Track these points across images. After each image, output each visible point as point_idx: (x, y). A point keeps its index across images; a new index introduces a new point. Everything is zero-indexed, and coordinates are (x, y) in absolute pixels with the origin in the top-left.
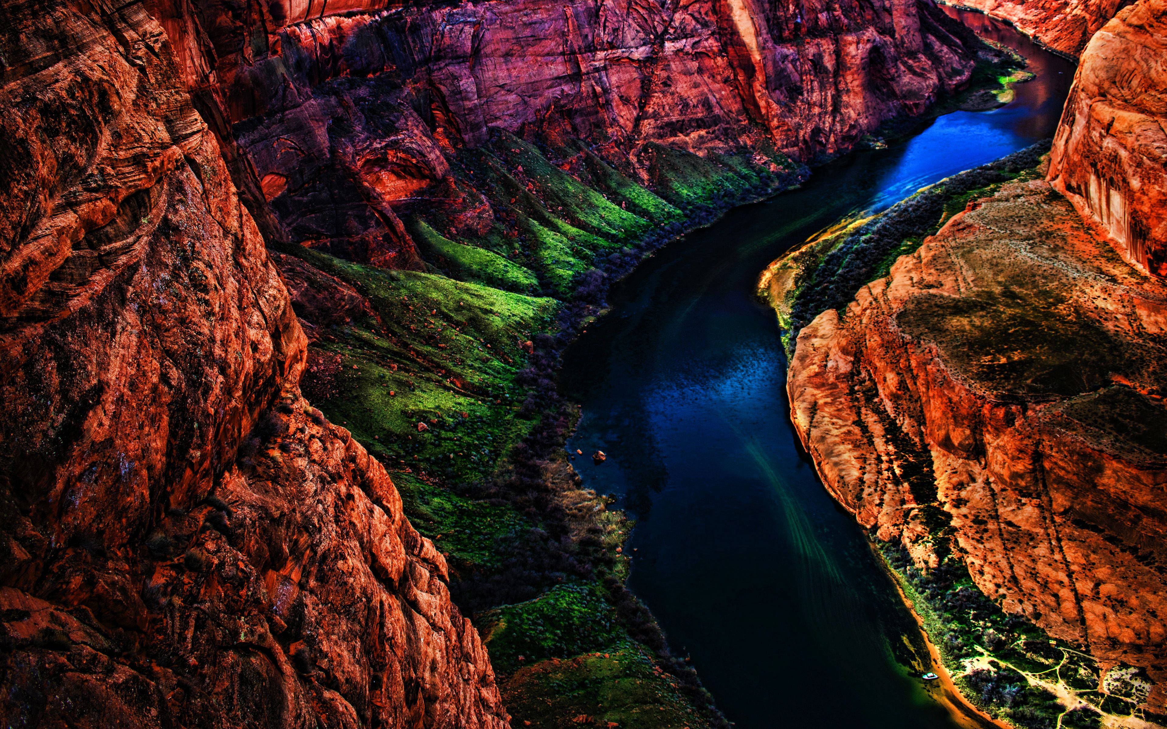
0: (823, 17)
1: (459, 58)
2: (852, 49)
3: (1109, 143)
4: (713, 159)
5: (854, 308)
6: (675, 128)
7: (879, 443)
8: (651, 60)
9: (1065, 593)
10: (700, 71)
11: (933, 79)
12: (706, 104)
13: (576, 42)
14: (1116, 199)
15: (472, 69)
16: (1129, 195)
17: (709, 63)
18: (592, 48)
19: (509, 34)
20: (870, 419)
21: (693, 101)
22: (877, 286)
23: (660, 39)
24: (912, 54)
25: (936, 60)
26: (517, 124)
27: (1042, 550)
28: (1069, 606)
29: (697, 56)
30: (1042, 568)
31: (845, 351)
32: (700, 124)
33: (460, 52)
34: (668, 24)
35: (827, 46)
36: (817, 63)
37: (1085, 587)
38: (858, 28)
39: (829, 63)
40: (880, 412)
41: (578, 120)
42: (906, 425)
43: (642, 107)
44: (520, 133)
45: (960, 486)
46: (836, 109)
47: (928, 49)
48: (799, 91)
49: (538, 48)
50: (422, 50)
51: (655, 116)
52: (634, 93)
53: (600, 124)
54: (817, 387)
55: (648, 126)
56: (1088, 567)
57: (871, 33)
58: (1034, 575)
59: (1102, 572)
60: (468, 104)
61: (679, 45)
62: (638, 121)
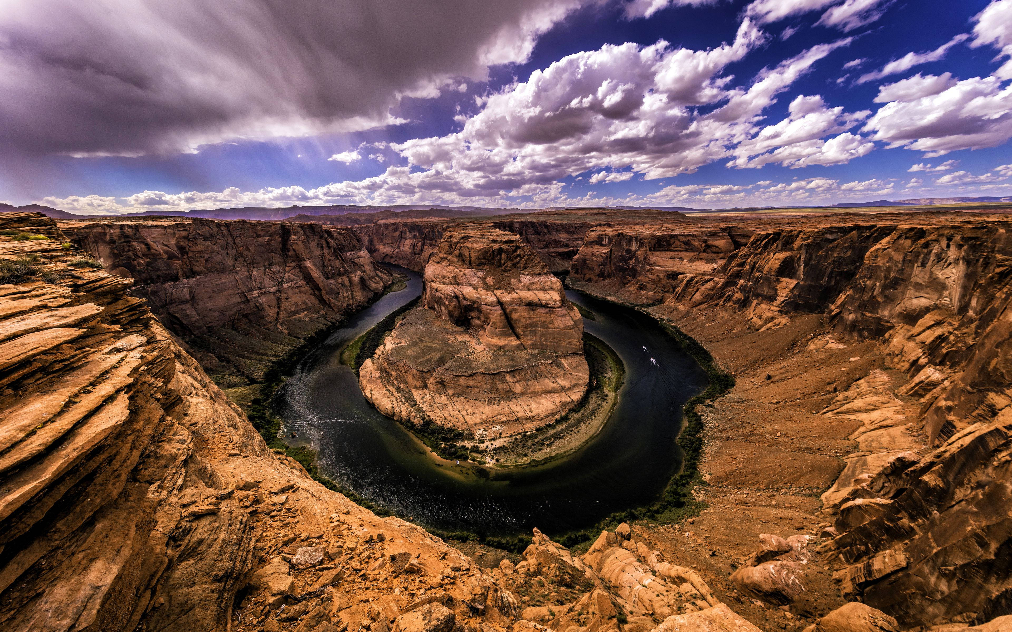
0: (342, 269)
1: (185, 302)
2: (354, 278)
3: (438, 294)
4: (312, 320)
5: (376, 356)
6: (294, 313)
7: (395, 393)
8: (279, 291)
9: (460, 416)
10: (300, 292)
11: (382, 284)
12: (305, 303)
13: (244, 289)
14: (443, 308)
15: (192, 305)
16: (446, 306)
17: (302, 289)
18: (251, 290)
19: (209, 289)
20: (390, 388)
21: (299, 303)
22: (381, 347)
23: (281, 283)
24: (373, 277)
25: (381, 278)
26: (221, 324)
27: (450, 407)
28: (462, 419)
29: (298, 287)
30: (452, 412)
31: (376, 370)
32: (304, 310)
33: (183, 299)
34: (282, 278)
35: (345, 278)
36: (343, 285)
37: (464, 413)
38: (355, 271)
39: (347, 283)
40: (394, 386)
41: (251, 317)
42: (402, 386)
43: (279, 308)
44: (223, 326)
45: (423, 398)
46: (353, 297)
47: (378, 275)
48: (338, 294)
49: (225, 293)
50: (161, 301)
51: (285, 310)
52: (274, 303)
53: (263, 317)
54: (371, 383)
55: (283, 314)
56: (463, 408)
57: (359, 273)
58: (450, 415)
59: (467, 407)
60: (193, 319)
61: (290, 284)
62: (278, 313)
